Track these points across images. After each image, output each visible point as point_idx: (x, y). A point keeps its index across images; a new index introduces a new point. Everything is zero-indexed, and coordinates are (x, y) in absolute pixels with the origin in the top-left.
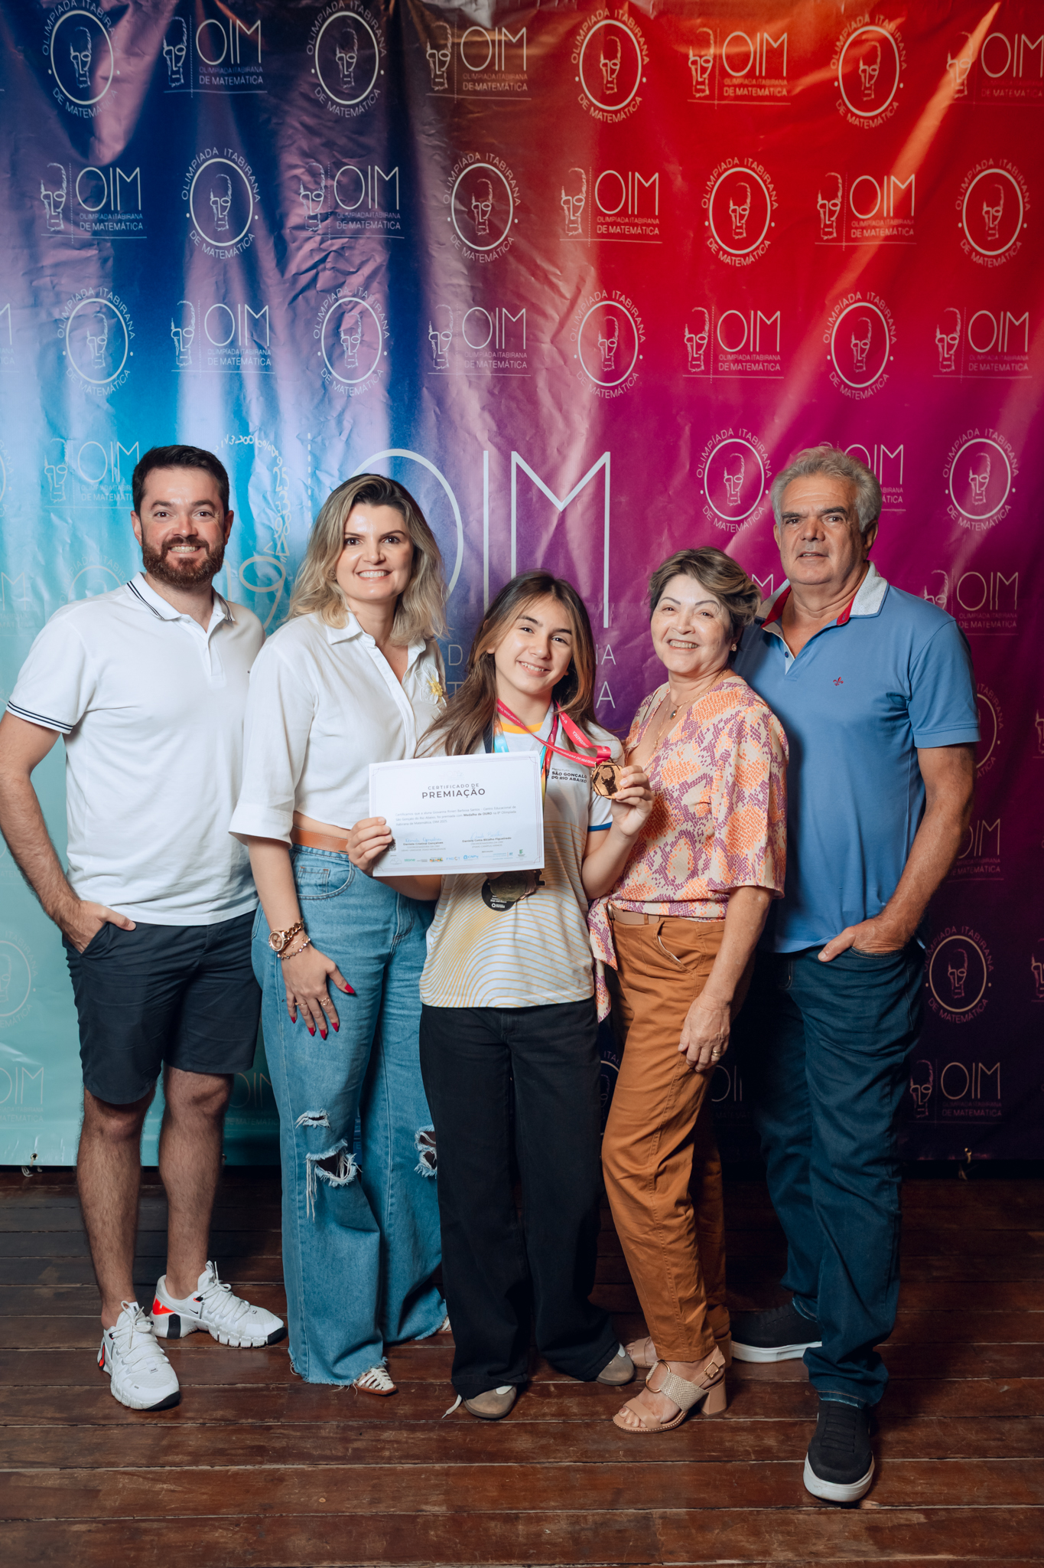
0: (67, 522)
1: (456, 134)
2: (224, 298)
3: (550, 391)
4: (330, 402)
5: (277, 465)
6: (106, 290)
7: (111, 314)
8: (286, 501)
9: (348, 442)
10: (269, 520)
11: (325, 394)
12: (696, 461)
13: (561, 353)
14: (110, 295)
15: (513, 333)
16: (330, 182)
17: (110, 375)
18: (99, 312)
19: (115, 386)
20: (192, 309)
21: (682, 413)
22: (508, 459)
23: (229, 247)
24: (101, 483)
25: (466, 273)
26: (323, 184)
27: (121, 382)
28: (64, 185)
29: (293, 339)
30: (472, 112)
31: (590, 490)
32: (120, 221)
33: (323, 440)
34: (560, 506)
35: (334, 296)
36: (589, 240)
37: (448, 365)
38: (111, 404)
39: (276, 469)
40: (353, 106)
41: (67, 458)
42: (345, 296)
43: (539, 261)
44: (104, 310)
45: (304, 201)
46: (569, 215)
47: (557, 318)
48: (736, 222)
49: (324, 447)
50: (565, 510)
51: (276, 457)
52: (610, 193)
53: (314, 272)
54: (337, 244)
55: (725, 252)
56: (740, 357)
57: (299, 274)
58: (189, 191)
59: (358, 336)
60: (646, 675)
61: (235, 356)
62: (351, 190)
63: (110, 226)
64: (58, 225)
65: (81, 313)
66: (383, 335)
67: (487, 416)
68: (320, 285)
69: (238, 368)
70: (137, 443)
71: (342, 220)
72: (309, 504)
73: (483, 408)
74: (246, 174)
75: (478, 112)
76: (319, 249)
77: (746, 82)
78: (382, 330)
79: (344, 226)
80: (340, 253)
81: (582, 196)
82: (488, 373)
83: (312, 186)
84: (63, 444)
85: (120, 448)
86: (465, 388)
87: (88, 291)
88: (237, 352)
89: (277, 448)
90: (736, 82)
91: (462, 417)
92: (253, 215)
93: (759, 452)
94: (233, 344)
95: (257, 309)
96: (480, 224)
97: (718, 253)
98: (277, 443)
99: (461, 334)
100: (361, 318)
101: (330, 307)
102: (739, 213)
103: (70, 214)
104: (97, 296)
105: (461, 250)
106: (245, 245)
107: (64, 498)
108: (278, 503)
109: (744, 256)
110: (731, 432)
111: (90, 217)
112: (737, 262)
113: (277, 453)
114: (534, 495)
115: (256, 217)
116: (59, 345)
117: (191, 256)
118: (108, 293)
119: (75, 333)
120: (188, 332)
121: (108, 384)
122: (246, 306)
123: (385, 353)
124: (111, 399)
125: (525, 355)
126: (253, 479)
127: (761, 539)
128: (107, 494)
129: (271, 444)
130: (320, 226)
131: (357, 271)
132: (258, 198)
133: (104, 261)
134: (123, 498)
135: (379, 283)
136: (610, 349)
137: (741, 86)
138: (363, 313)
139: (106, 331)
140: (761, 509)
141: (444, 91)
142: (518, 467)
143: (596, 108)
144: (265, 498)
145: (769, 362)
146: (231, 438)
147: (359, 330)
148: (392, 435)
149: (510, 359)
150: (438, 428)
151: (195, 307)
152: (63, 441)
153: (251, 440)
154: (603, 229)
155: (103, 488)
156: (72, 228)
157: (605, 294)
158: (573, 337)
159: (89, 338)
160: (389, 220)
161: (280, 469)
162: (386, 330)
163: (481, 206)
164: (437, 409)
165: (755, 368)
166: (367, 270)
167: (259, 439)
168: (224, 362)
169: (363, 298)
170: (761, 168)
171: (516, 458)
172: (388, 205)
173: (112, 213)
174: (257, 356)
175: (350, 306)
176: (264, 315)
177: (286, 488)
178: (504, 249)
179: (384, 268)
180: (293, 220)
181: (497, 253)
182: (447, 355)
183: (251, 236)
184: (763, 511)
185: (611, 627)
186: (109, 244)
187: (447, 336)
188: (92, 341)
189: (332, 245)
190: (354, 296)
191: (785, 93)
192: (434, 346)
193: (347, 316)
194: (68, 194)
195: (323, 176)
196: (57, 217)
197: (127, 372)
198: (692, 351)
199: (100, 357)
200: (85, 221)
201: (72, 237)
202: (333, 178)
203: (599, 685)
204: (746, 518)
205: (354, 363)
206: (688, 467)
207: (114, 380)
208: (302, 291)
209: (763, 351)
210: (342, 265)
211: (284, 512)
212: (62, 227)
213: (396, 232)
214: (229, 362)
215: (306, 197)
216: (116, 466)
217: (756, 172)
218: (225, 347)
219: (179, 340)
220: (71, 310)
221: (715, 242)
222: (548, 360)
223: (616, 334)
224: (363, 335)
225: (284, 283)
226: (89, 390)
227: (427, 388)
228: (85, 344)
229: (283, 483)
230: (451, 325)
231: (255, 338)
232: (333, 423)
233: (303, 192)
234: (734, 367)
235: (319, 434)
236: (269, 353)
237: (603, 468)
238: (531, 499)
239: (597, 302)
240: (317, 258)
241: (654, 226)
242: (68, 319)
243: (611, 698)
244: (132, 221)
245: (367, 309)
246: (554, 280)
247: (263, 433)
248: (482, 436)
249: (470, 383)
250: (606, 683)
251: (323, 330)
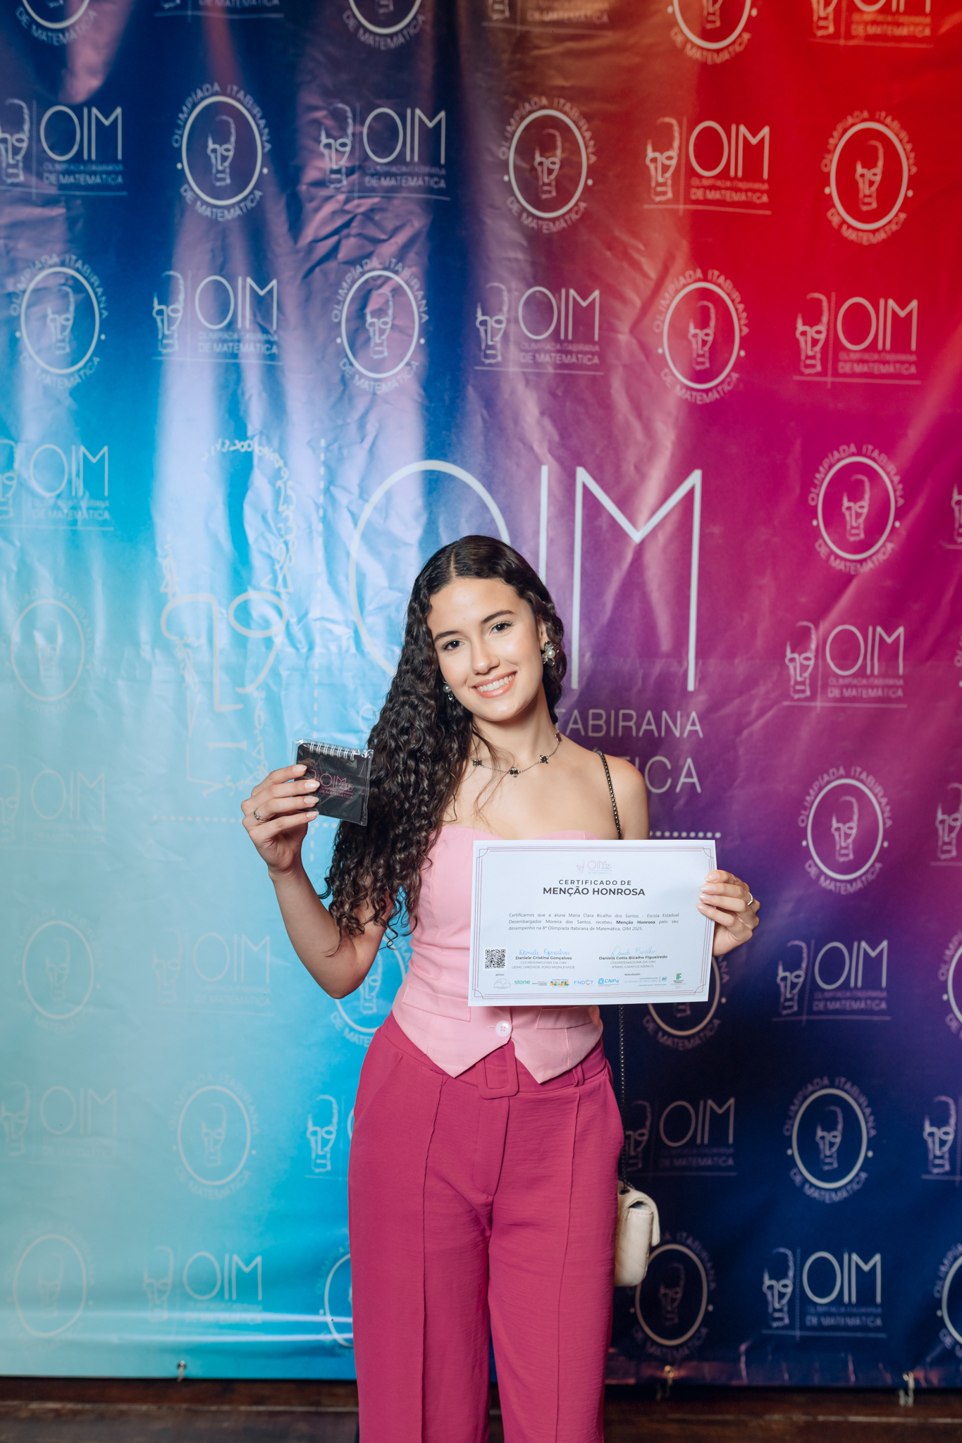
0: (12, 544)
1: (517, 73)
2: (222, 269)
3: (628, 393)
4: (351, 400)
5: (281, 478)
6: (74, 257)
7: (78, 288)
8: (291, 523)
9: (371, 451)
10: (269, 546)
11: (344, 391)
12: (808, 484)
13: (643, 347)
14: (79, 264)
15: (582, 318)
16: (358, 128)
17: (74, 363)
18: (64, 285)
19: (80, 376)
20: (181, 282)
21: (792, 424)
22: (572, 476)
23: (230, 208)
24: (59, 496)
25: (525, 243)
26: (350, 130)
27: (89, 372)
28: (27, 127)
29: (306, 321)
30: (538, 48)
31: (675, 517)
32: (95, 173)
33: (340, 448)
34: (636, 536)
35: (359, 269)
36: (681, 207)
37: (499, 358)
38: (75, 399)
39: (279, 483)
40: (391, 36)
41: (16, 465)
42: (374, 269)
43: (617, 233)
44: (70, 282)
45: (326, 152)
46: (656, 175)
47: (638, 302)
48: (864, 189)
49: (341, 459)
50: (643, 542)
51: (279, 469)
52: (709, 150)
53: (334, 239)
54: (367, 203)
55: (850, 226)
56: (866, 356)
57: (316, 241)
58: (182, 136)
59: (389, 319)
60: (741, 751)
61: (233, 341)
62: (385, 137)
63: (83, 179)
64: (16, 175)
65: (41, 286)
66: (420, 318)
67: (547, 423)
68: (342, 255)
69: (235, 356)
70: (105, 449)
71: (372, 175)
72: (320, 527)
73: (543, 413)
74: (254, 117)
75: (546, 48)
76: (342, 211)
77: (880, 18)
78: (419, 313)
79: (373, 182)
80: (368, 215)
81: (674, 153)
82: (551, 370)
83: (335, 133)
84: (12, 448)
85: (84, 455)
86: (521, 388)
87: (51, 257)
88: (236, 336)
89: (282, 457)
90: (867, 18)
91: (516, 421)
92: (260, 168)
93: (888, 474)
94: (231, 326)
95: (262, 281)
96: (544, 184)
97: (840, 226)
98: (282, 451)
99: (517, 321)
100: (393, 296)
101: (354, 282)
102: (868, 178)
103: (33, 163)
104: (63, 264)
105: (520, 215)
106: (250, 205)
107: (11, 515)
108: (281, 525)
109: (874, 232)
110: (853, 448)
111: (58, 167)
112: (865, 240)
113: (281, 463)
114: (603, 523)
115: (265, 171)
116: (13, 323)
117: (182, 215)
118: (76, 261)
119: (34, 310)
120: (175, 311)
121: (72, 374)
122: (249, 280)
123: (422, 341)
124: (74, 392)
125: (597, 348)
126: (250, 495)
127: (888, 583)
128: (66, 511)
129: (274, 451)
130: (345, 182)
131: (390, 238)
132: (268, 146)
133: (71, 221)
134: (86, 515)
135: (417, 254)
136: (704, 343)
137: (874, 23)
138: (397, 291)
139: (72, 308)
140: (890, 546)
141: (505, 20)
142: (585, 487)
143: (694, 45)
144: (264, 519)
145: (902, 363)
146: (223, 444)
147: (390, 312)
148: (427, 444)
149: (578, 353)
150: (486, 437)
151: (185, 279)
152: (11, 443)
153: (249, 446)
154: (698, 194)
155: (61, 503)
156: (34, 180)
157: (699, 274)
158: (658, 327)
159: (50, 316)
160: (431, 176)
161: (285, 483)
162: (425, 312)
163: (547, 163)
164: (485, 413)
165: (885, 369)
166: (401, 238)
167: (260, 444)
168: (219, 348)
169: (396, 272)
170: (896, 125)
171: (582, 476)
172: (430, 156)
173: (85, 163)
174: (259, 341)
175: (379, 282)
176: (271, 292)
177: (292, 507)
178: (575, 217)
179: (422, 238)
180: (311, 174)
181: (566, 221)
182: (499, 346)
183: (258, 194)
184: (892, 549)
185: (697, 690)
186: (79, 202)
187: (499, 322)
188: (54, 320)
189: (358, 206)
190: (385, 269)
191: (927, 32)
192: (483, 334)
193: (375, 294)
194: (30, 138)
195: (350, 121)
196: (15, 166)
197: (96, 360)
198: (806, 348)
199: (63, 341)
200: (50, 172)
201: (34, 191)
202: (362, 123)
203: (681, 762)
204: (871, 557)
205: (381, 352)
206: (798, 491)
207: (79, 370)
208: (320, 262)
209: (894, 349)
210: (372, 231)
211: (288, 537)
212: (22, 178)
213: (439, 192)
214: (225, 348)
215: (328, 146)
216: (78, 475)
217: (890, 130)
218: (221, 330)
219: (162, 321)
220: (29, 282)
221: (839, 212)
222: (625, 354)
223: (712, 323)
224: (394, 318)
225: (298, 252)
226: (48, 380)
227: (473, 386)
228: (45, 324)
229: (287, 500)
230: (505, 308)
231: (259, 319)
232: (353, 428)
233: (324, 140)
234: (859, 368)
235: (335, 440)
236: (275, 338)
237: (691, 492)
238: (600, 527)
239: (688, 284)
240: (339, 222)
241: (762, 192)
242: (24, 292)
243: (695, 780)
244: (108, 173)
245: (401, 287)
246: (636, 256)
247: (264, 438)
248: (541, 449)
249: (527, 382)
250: (689, 761)
251: (344, 312)
